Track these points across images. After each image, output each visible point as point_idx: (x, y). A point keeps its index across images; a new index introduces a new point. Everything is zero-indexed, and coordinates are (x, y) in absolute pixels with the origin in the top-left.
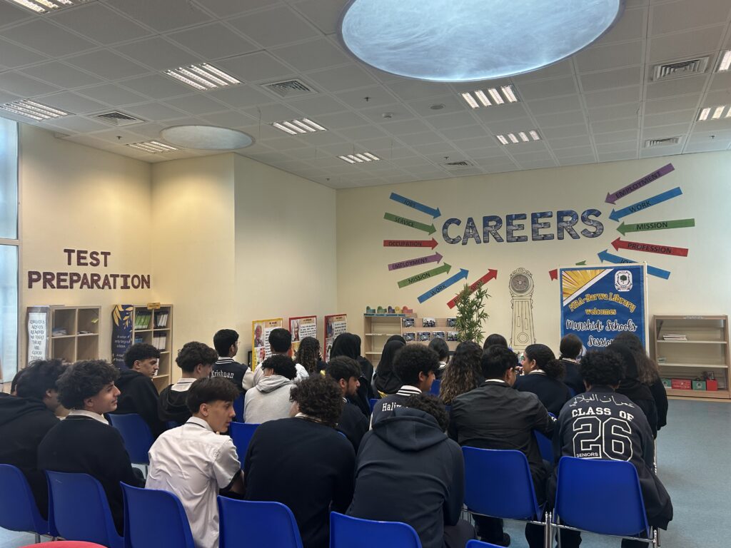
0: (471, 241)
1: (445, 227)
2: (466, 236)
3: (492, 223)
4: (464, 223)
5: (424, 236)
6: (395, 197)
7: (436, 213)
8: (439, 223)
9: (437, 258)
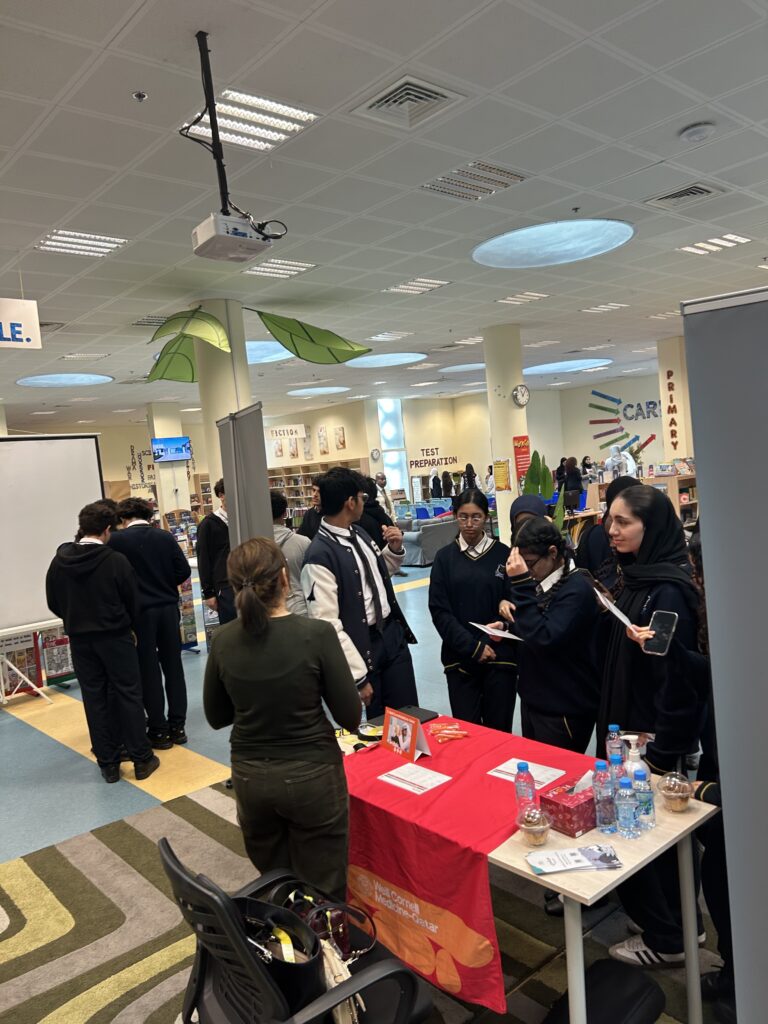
0: (640, 417)
1: (625, 410)
2: (637, 415)
3: (651, 406)
4: (635, 406)
5: (612, 416)
6: (594, 393)
7: (619, 402)
8: (621, 408)
9: (622, 429)
